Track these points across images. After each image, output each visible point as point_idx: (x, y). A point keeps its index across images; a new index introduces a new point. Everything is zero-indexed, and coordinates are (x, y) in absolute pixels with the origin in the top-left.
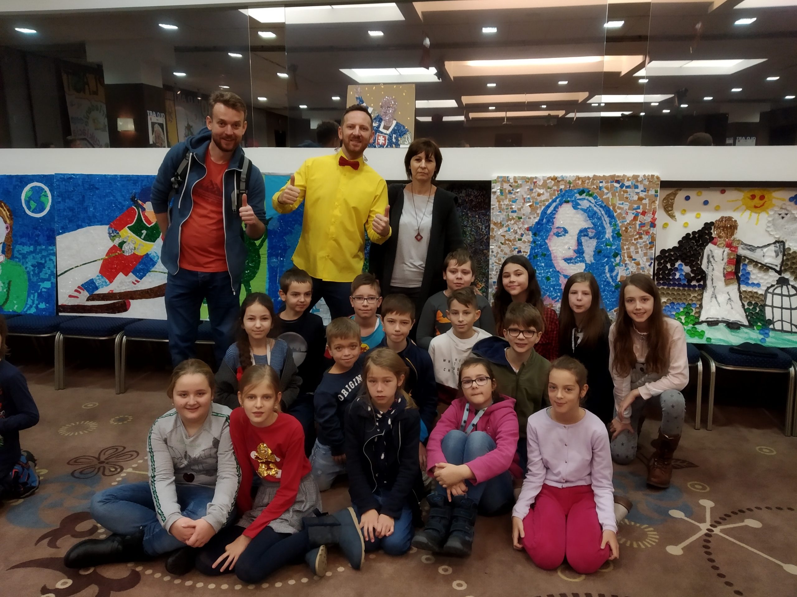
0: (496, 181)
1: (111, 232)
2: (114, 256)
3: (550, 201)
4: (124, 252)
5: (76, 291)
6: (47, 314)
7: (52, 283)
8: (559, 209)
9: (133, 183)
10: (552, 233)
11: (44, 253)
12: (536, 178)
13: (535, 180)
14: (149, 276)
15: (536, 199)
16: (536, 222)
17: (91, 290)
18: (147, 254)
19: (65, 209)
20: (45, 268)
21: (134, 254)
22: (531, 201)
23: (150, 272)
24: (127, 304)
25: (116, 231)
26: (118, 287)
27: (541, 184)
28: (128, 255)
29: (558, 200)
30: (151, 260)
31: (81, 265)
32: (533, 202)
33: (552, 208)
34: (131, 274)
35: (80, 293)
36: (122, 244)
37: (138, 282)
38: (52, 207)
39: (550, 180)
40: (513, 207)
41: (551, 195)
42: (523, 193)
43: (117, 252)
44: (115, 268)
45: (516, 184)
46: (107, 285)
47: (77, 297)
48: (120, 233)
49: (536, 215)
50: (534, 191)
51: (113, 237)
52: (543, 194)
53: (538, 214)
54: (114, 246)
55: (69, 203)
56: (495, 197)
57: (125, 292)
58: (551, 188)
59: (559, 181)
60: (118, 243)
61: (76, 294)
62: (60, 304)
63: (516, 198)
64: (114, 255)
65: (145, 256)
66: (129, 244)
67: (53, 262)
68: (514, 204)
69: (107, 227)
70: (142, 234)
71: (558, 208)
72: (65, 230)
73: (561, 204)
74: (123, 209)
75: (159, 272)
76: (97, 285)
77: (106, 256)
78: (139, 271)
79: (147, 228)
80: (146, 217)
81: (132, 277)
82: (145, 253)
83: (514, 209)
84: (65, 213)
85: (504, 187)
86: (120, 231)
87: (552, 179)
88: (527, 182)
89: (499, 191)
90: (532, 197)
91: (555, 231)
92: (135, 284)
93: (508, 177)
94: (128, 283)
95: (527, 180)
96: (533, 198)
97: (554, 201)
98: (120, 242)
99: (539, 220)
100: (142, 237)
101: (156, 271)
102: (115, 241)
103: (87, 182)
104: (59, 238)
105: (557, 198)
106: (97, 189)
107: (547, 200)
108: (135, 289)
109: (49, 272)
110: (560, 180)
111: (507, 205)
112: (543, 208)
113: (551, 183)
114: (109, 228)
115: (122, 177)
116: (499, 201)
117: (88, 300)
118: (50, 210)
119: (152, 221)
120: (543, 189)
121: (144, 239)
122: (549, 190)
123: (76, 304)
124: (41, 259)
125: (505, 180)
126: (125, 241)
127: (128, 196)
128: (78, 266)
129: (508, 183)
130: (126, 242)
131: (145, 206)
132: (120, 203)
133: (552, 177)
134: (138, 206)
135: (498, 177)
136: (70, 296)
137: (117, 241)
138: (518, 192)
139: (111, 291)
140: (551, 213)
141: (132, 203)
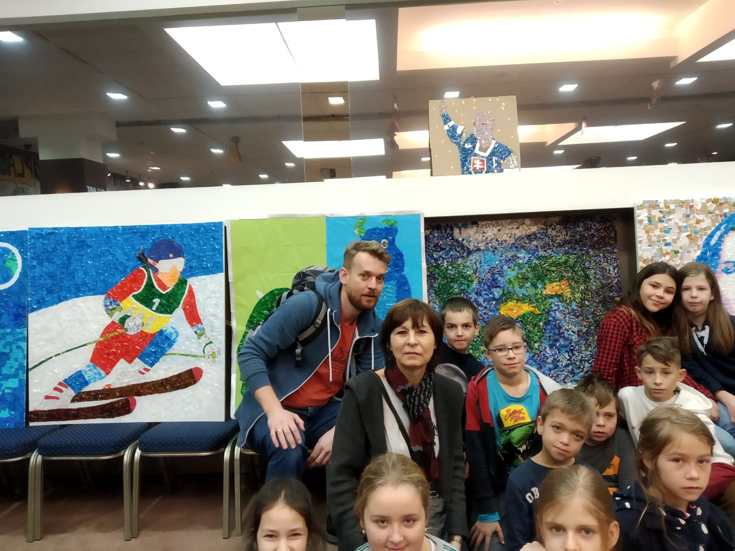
0: (641, 207)
1: (108, 304)
2: (112, 337)
3: (713, 229)
4: (126, 330)
5: (56, 389)
6: (12, 426)
7: (20, 380)
8: (726, 238)
9: (141, 236)
10: (718, 270)
11: (9, 339)
12: (692, 201)
13: (691, 204)
14: (164, 361)
15: (695, 227)
16: (698, 257)
17: (77, 387)
18: (161, 330)
19: (41, 276)
20: (9, 359)
21: (142, 332)
22: (689, 229)
23: (165, 355)
24: (131, 402)
25: (115, 301)
26: (118, 379)
27: (699, 207)
28: (132, 334)
29: (723, 228)
30: (167, 338)
31: (63, 353)
32: (691, 230)
33: (716, 238)
34: (137, 360)
35: (61, 391)
36: (123, 320)
37: (147, 370)
38: (24, 274)
39: (711, 203)
40: (666, 238)
41: (713, 222)
42: (677, 221)
43: (116, 331)
44: (114, 353)
45: (668, 210)
46: (102, 378)
47: (57, 398)
48: (122, 304)
49: (696, 248)
50: (691, 217)
51: (111, 310)
52: (703, 221)
53: (699, 246)
54: (113, 323)
55: (48, 267)
56: (642, 227)
57: (128, 387)
58: (712, 213)
59: (721, 204)
60: (118, 319)
61: (56, 394)
62: (31, 409)
63: (670, 227)
64: (112, 335)
65: (157, 334)
66: (134, 318)
67: (23, 350)
68: (667, 235)
69: (103, 297)
70: (154, 303)
71: (723, 237)
72: (42, 304)
73: (726, 232)
74: (125, 271)
75: (179, 354)
76: (87, 379)
77: (101, 336)
78: (149, 355)
79: (161, 296)
80: (158, 280)
81: (138, 364)
82: (158, 330)
83: (668, 242)
84: (42, 282)
85: (653, 214)
86: (121, 301)
87: (713, 202)
88: (682, 206)
89: (647, 219)
90: (689, 225)
91: (723, 266)
92: (143, 373)
93: (656, 201)
94: (133, 373)
95: (681, 204)
96: (691, 226)
97: (718, 229)
98: (121, 316)
99: (702, 253)
100: (154, 308)
101: (174, 354)
102: (114, 317)
103: (75, 237)
104: (32, 317)
105: (721, 225)
106: (90, 247)
107: (708, 228)
108: (142, 381)
109: (16, 365)
110: (722, 202)
111: (659, 236)
112: (705, 238)
113: (712, 207)
114: (106, 298)
115: (125, 228)
116: (647, 232)
117: (73, 400)
118: (19, 278)
119: (168, 286)
120: (702, 214)
121: (158, 310)
122: (710, 215)
123: (56, 408)
124: (5, 348)
125: (653, 205)
126: (128, 314)
127: (134, 254)
128: (59, 354)
129: (658, 209)
130: (130, 316)
131: (157, 266)
132: (121, 263)
133: (713, 198)
134: (148, 266)
135: (644, 202)
136: (47, 397)
137: (117, 316)
138: (670, 220)
139: (107, 385)
140: (715, 244)
141: (139, 262)
